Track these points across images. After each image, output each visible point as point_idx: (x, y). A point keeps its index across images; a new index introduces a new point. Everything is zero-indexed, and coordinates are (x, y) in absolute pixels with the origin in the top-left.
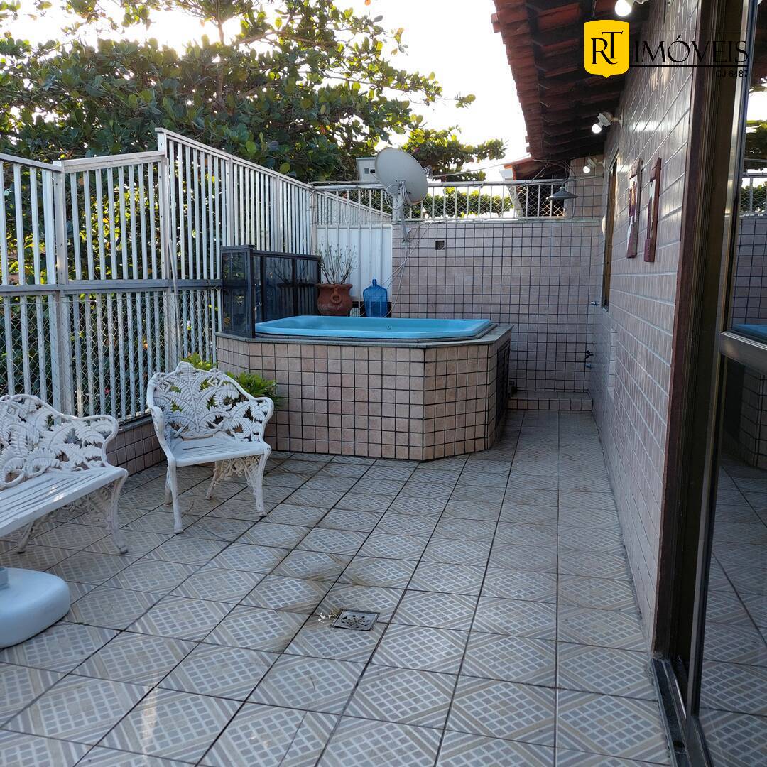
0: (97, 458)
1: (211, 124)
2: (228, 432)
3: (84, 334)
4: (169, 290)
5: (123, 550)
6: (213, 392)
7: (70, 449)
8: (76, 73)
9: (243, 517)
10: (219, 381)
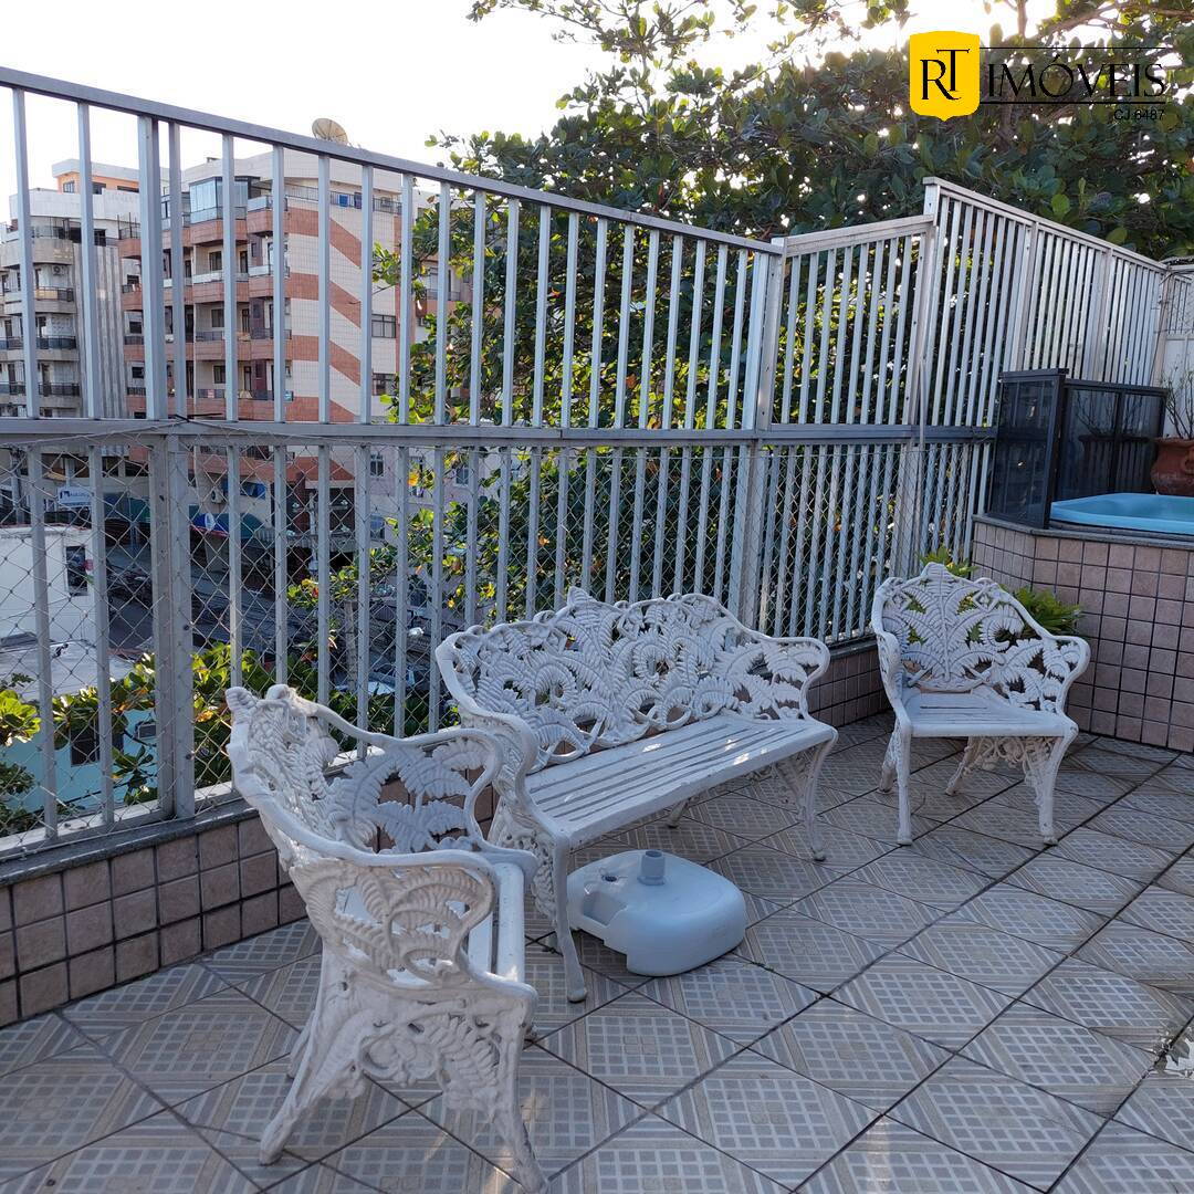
0: (792, 704)
1: (993, 171)
2: (998, 688)
3: (781, 509)
4: (911, 442)
5: (820, 855)
6: (979, 617)
7: (755, 684)
8: (789, 109)
9: (1013, 837)
10: (991, 599)
